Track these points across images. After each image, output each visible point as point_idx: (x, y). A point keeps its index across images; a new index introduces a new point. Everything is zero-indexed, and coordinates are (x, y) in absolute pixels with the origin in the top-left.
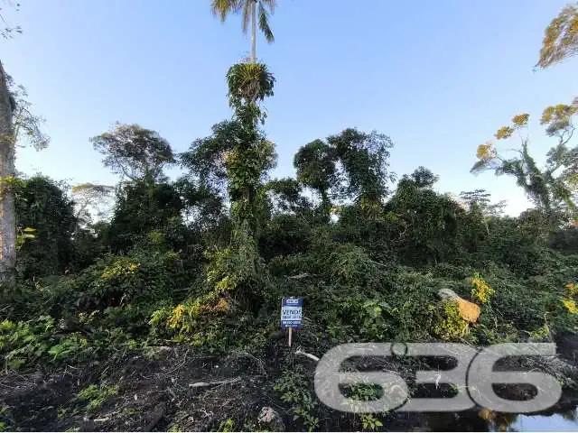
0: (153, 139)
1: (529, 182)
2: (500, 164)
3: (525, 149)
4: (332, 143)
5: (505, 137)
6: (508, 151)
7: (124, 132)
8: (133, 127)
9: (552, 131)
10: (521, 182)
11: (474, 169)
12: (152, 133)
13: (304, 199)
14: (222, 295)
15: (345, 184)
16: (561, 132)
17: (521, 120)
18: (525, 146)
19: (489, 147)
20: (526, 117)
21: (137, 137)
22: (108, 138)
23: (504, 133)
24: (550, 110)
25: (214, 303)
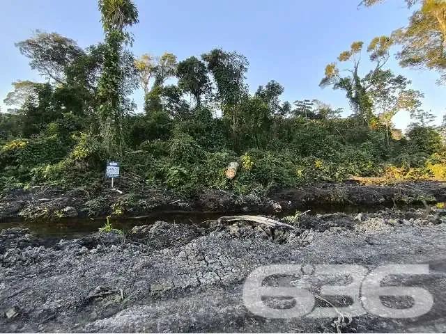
0: (71, 47)
1: (354, 95)
2: (338, 81)
3: (356, 70)
4: (205, 59)
5: (345, 60)
6: (345, 70)
7: (45, 39)
8: (53, 35)
9: (373, 57)
10: (349, 95)
11: (321, 83)
12: (70, 41)
13: (184, 101)
14: (78, 161)
15: (214, 92)
16: (380, 58)
17: (357, 46)
18: (356, 68)
19: (333, 67)
20: (360, 44)
21: (56, 45)
22: (31, 44)
23: (345, 56)
24: (376, 40)
25: (73, 164)
